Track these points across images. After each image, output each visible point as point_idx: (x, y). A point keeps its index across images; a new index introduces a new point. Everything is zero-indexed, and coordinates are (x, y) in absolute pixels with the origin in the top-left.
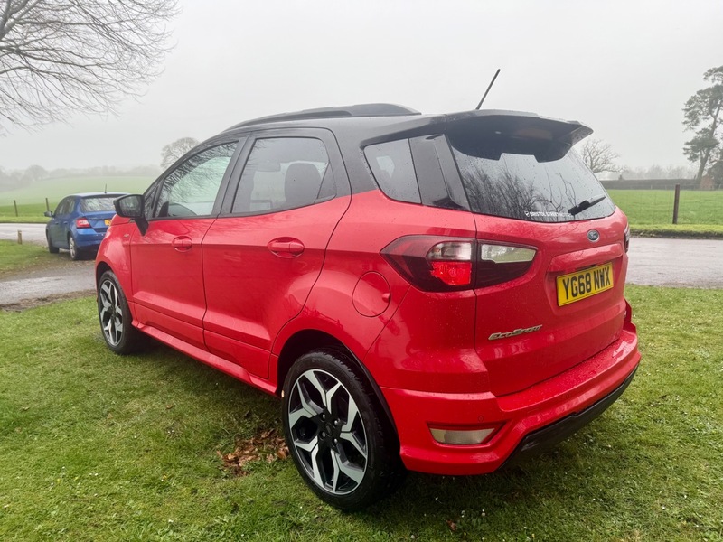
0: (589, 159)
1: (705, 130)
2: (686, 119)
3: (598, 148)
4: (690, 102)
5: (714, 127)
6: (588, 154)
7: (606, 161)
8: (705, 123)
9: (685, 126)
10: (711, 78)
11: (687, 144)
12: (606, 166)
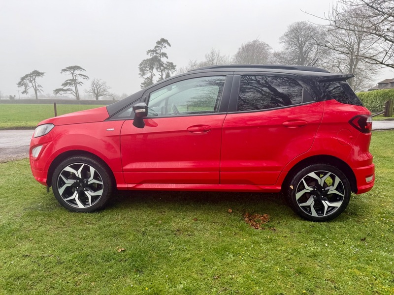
0: (96, 88)
1: (148, 78)
2: (140, 72)
3: (100, 83)
4: (141, 65)
5: (152, 77)
6: (95, 86)
7: (104, 90)
8: (148, 75)
9: (140, 75)
10: (149, 54)
11: (142, 84)
12: (105, 93)
